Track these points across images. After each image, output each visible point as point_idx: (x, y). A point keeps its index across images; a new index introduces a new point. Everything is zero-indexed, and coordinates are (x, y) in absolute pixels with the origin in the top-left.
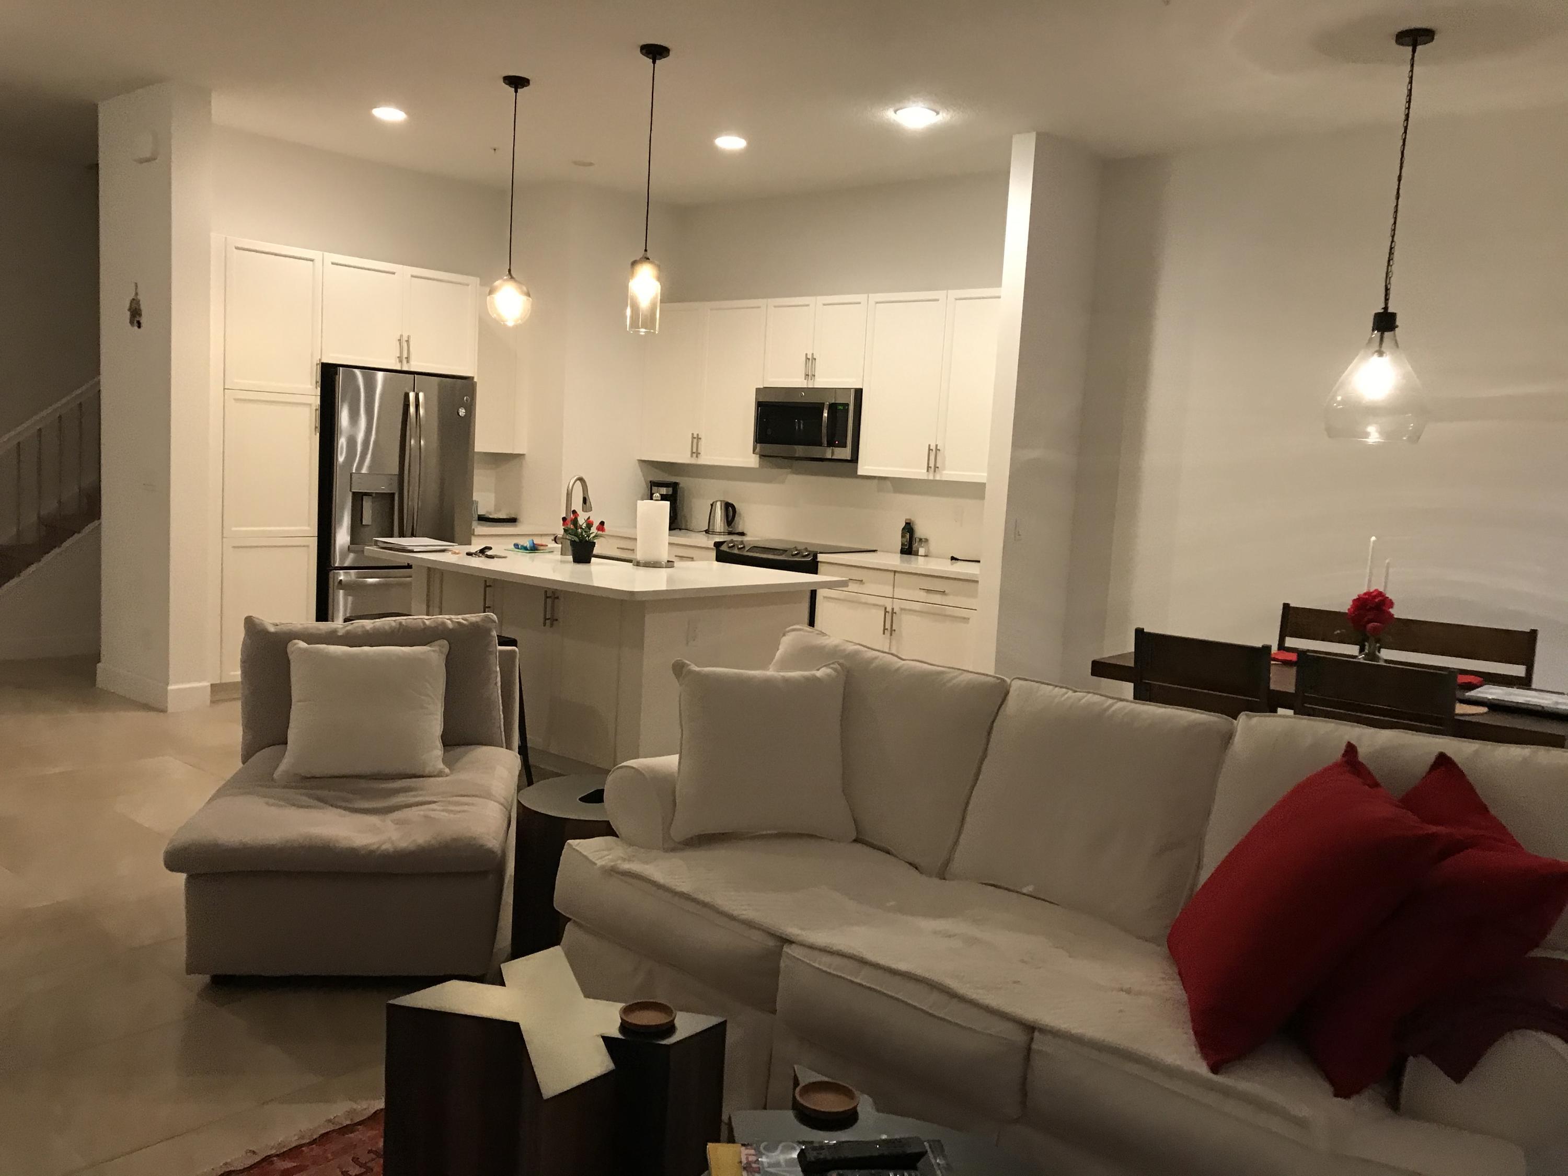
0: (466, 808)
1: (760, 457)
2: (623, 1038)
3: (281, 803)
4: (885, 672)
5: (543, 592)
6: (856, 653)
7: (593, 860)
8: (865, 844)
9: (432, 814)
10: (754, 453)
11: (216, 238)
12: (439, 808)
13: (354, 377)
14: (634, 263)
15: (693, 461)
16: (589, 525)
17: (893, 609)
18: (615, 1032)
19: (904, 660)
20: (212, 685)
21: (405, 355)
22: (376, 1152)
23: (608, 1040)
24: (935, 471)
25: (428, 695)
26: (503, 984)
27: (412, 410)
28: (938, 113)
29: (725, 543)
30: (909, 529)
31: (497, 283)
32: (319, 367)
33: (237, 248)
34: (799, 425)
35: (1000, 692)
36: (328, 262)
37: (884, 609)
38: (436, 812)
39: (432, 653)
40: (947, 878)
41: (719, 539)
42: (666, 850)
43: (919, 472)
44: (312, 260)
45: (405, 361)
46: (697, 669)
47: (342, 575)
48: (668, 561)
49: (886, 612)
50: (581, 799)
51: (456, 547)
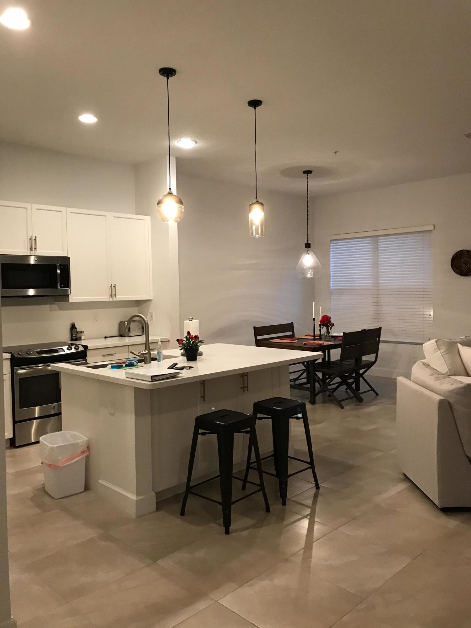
24: (114, 297)
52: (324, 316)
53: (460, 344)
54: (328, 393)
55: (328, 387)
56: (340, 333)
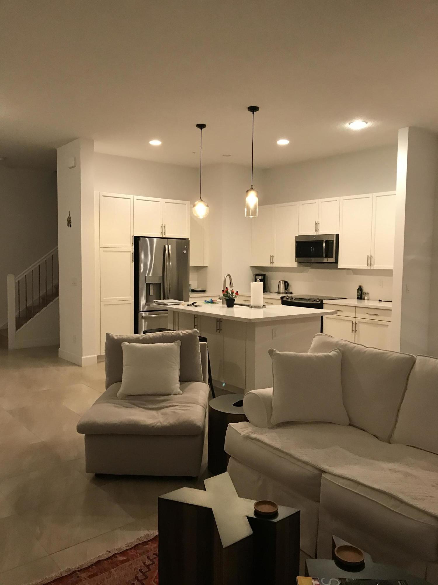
0: (189, 408)
1: (298, 263)
2: (256, 518)
3: (119, 406)
4: (359, 353)
5: (216, 319)
6: (346, 345)
7: (240, 432)
8: (353, 426)
9: (176, 411)
10: (295, 261)
11: (96, 193)
12: (178, 408)
13: (146, 240)
14: (248, 191)
15: (271, 266)
16: (233, 293)
17: (355, 322)
18: (252, 515)
19: (367, 348)
20: (98, 356)
21: (164, 232)
22: (156, 554)
23: (249, 518)
24: (371, 266)
25: (174, 363)
26: (205, 489)
27: (167, 252)
28: (367, 123)
29: (285, 297)
30: (360, 289)
31: (196, 202)
32: (133, 238)
33: (103, 196)
34: (313, 249)
35: (412, 362)
36: (135, 200)
37: (351, 322)
38: (178, 410)
39: (175, 346)
40: (391, 443)
41: (282, 295)
42: (269, 428)
43: (364, 266)
44: (130, 199)
45: (164, 234)
46: (279, 352)
47: (143, 314)
48: (263, 306)
49: (352, 323)
50: (234, 405)
51: (184, 303)
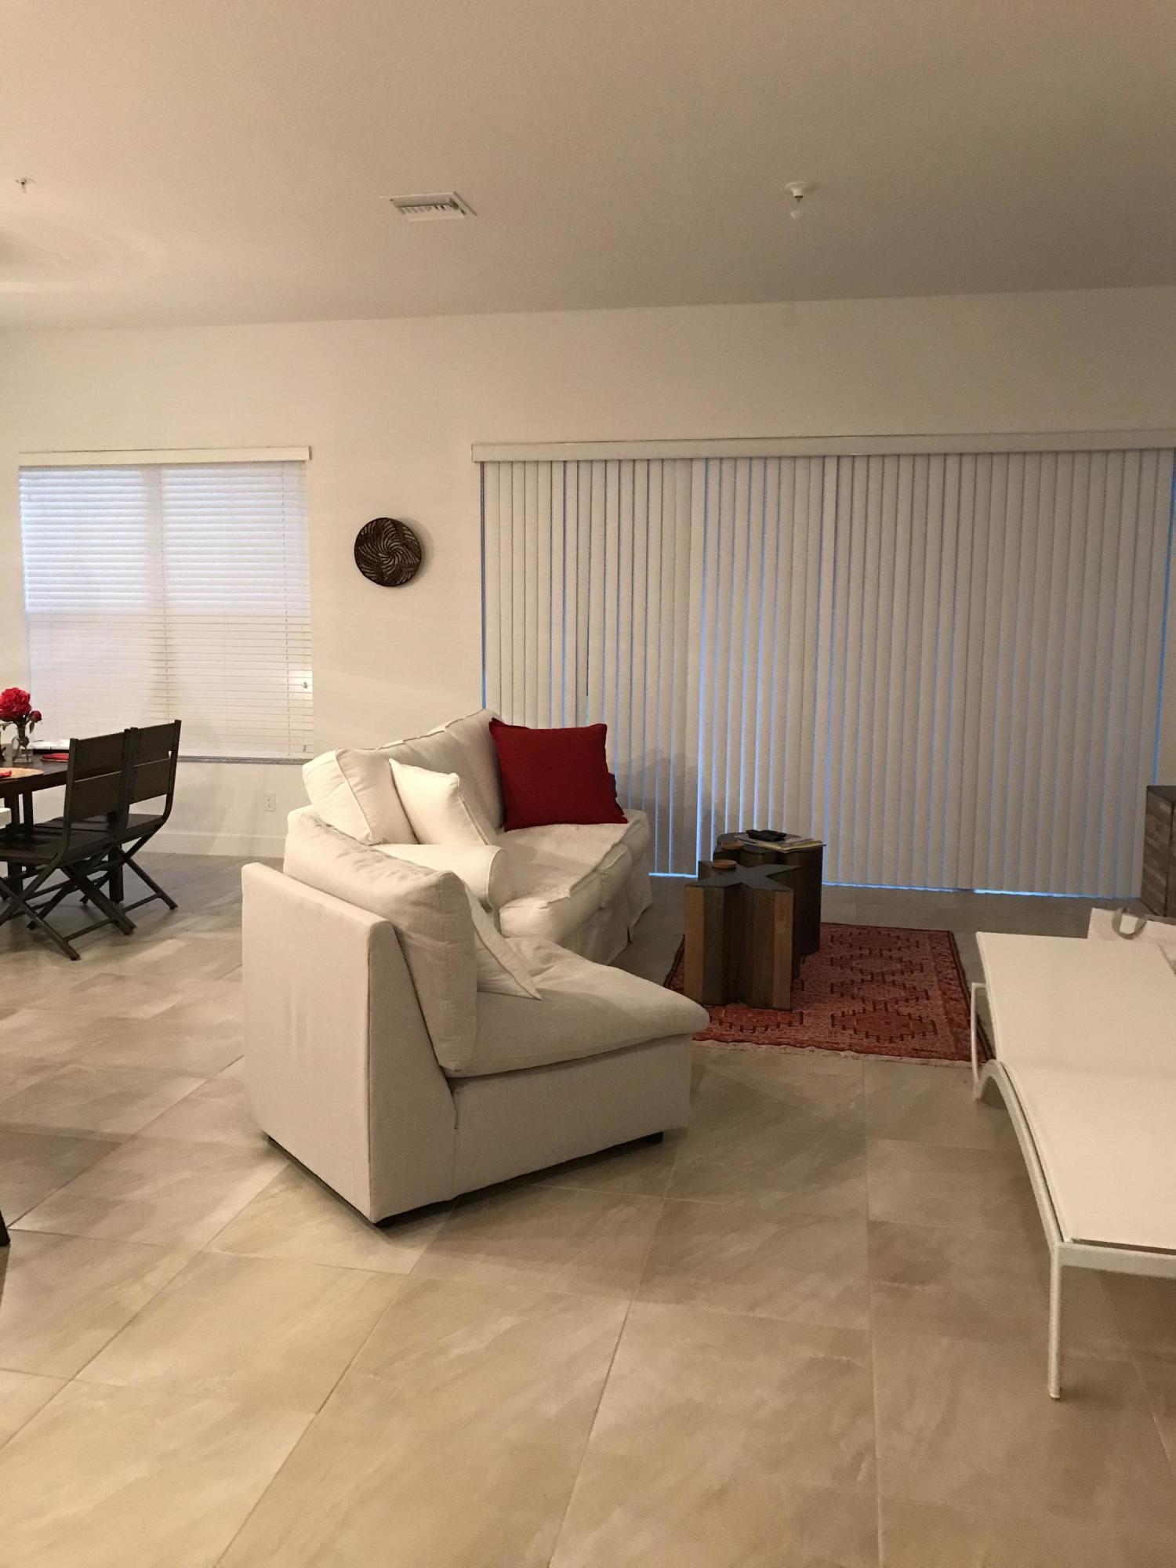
52: (7, 690)
53: (397, 759)
54: (27, 919)
55: (28, 902)
56: (62, 741)
